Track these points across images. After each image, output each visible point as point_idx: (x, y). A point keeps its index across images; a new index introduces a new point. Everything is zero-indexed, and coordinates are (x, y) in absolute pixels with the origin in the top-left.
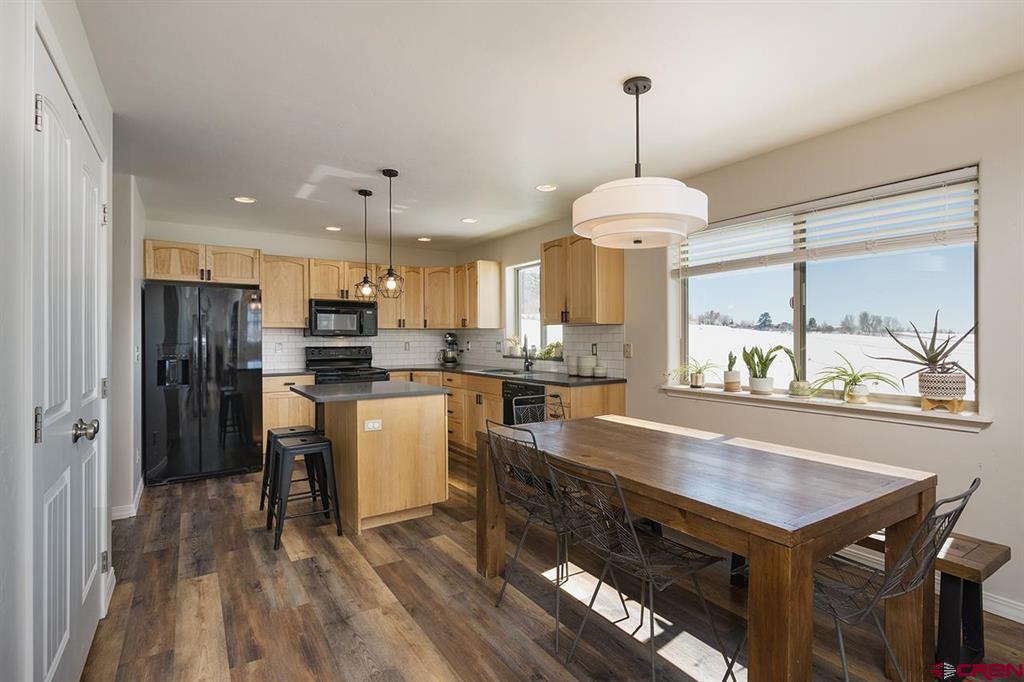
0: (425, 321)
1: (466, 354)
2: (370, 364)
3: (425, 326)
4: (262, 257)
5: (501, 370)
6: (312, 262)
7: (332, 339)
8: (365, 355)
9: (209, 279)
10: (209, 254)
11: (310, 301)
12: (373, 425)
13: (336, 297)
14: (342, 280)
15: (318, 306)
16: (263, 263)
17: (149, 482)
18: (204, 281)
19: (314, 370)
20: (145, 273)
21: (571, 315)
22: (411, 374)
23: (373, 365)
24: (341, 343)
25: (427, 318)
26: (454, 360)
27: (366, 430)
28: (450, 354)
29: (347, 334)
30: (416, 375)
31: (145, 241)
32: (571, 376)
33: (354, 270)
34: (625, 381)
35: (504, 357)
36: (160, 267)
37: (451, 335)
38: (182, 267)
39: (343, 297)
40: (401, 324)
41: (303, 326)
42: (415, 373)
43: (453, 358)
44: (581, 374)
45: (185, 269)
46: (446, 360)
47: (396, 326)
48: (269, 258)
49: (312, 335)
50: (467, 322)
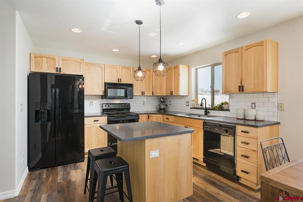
0: (153, 92)
1: (169, 106)
2: (129, 111)
3: (153, 94)
4: (84, 63)
5: (191, 114)
6: (106, 66)
7: (113, 100)
8: (127, 107)
9: (60, 72)
10: (60, 60)
11: (105, 83)
12: (154, 154)
13: (115, 81)
14: (118, 74)
15: (109, 86)
16: (84, 66)
17: (31, 169)
18: (58, 73)
19: (106, 114)
20: (30, 69)
21: (245, 88)
22: (148, 116)
23: (130, 111)
24: (117, 101)
25: (154, 91)
26: (164, 109)
27: (151, 157)
28: (162, 107)
29: (120, 98)
30: (151, 116)
31: (30, 54)
32: (238, 119)
33: (124, 70)
34: (279, 123)
35: (191, 108)
36: (37, 66)
37: (163, 99)
38: (48, 67)
39: (119, 81)
40: (143, 93)
41: (102, 94)
42: (150, 115)
43: (164, 108)
44: (246, 118)
45: (49, 67)
46: (160, 109)
47: (140, 94)
48: (87, 64)
49: (106, 98)
50: (173, 93)
